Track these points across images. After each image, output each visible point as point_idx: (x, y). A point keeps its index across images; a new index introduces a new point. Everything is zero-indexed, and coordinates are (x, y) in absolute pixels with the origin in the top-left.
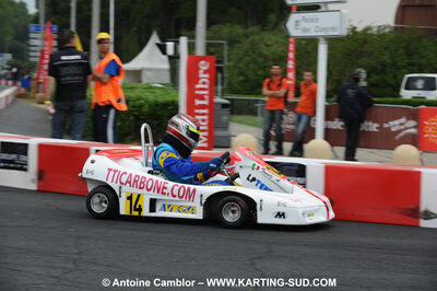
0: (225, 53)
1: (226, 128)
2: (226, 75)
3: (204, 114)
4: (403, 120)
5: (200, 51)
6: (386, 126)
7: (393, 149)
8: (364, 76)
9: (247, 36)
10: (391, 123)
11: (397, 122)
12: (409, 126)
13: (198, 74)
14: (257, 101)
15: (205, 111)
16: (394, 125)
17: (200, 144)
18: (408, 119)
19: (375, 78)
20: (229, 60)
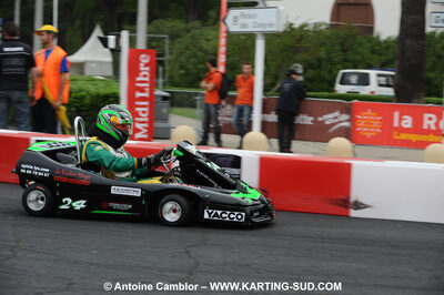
0: (167, 47)
1: (165, 120)
2: (167, 68)
3: (144, 106)
4: (337, 114)
5: (141, 44)
6: (320, 119)
7: (327, 141)
8: (300, 71)
9: (188, 31)
10: (326, 117)
11: (331, 116)
12: (343, 120)
13: (138, 67)
14: (196, 94)
15: (146, 103)
16: (328, 118)
17: (138, 135)
18: (342, 113)
19: (311, 73)
20: (171, 54)
